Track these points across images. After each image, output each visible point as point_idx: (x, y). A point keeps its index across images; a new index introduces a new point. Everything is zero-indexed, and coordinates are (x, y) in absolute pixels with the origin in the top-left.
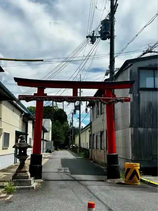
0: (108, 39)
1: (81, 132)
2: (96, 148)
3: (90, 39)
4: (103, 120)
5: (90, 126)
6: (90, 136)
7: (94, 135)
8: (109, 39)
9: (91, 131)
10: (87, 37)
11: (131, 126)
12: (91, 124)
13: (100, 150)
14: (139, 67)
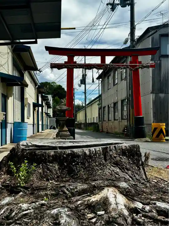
0: (127, 6)
1: (86, 107)
2: (107, 119)
3: (110, 7)
4: (117, 91)
5: (98, 99)
6: (100, 109)
7: (104, 108)
8: (129, 6)
9: (102, 104)
10: (107, 4)
11: (152, 93)
12: (100, 97)
13: (113, 121)
14: (160, 34)
